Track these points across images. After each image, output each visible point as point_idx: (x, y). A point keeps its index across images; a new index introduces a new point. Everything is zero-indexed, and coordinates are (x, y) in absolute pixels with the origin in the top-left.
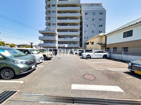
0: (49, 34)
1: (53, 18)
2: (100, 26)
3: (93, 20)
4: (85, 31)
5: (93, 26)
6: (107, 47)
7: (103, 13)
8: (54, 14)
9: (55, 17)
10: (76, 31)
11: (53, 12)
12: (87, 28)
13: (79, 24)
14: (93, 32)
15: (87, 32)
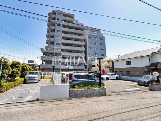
0: (54, 54)
1: (58, 37)
2: (101, 49)
3: (96, 44)
4: (89, 53)
5: (96, 49)
6: (115, 70)
7: (103, 39)
8: (59, 33)
9: (59, 36)
10: (80, 52)
11: (58, 31)
12: (91, 50)
13: (83, 46)
14: (96, 55)
15: (90, 54)
